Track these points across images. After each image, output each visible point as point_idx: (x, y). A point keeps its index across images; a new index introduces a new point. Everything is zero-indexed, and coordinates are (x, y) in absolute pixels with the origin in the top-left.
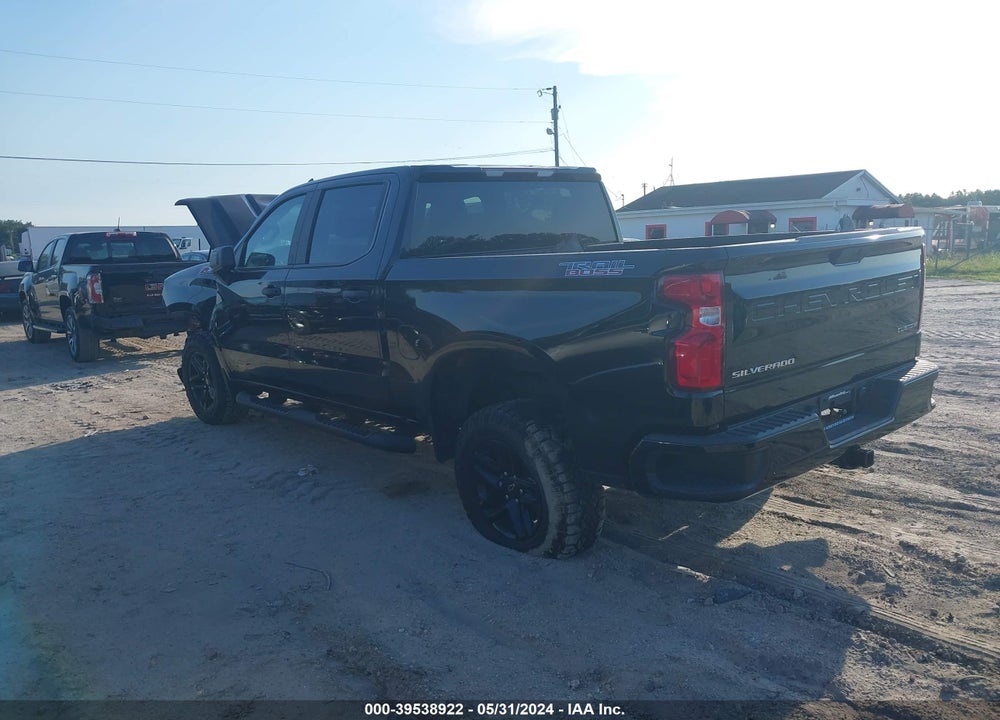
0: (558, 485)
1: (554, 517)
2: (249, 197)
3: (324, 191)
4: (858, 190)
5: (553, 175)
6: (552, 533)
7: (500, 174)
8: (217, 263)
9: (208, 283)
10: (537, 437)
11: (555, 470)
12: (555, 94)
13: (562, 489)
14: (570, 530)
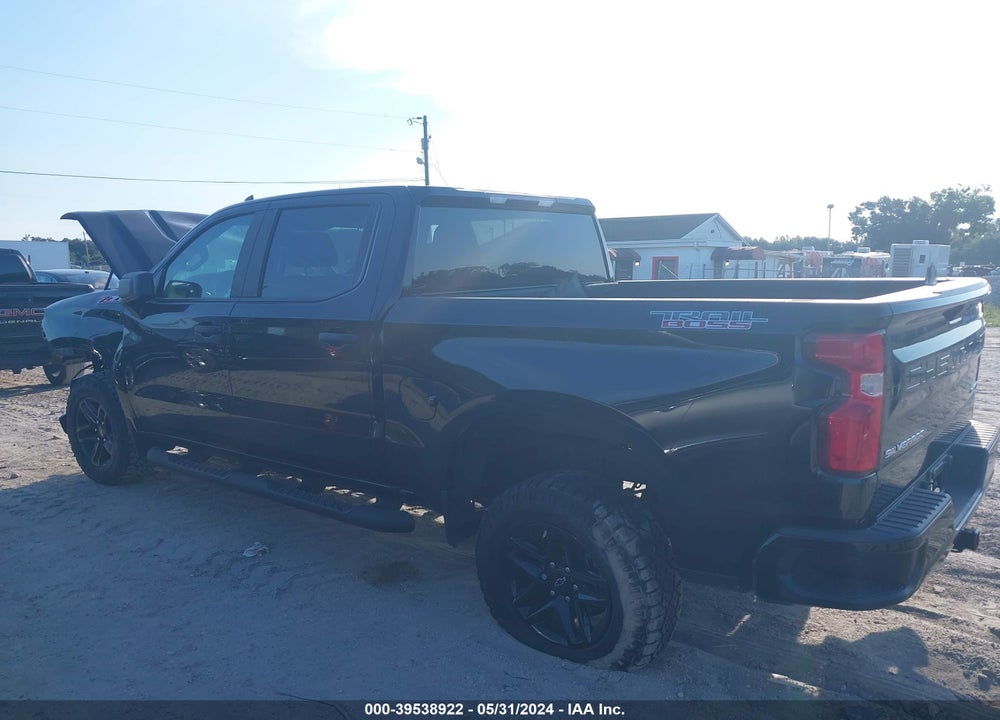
0: (639, 585)
1: (631, 623)
2: (153, 213)
3: (281, 210)
4: (713, 231)
5: (554, 204)
6: (626, 641)
7: (502, 201)
8: (131, 292)
9: (108, 314)
10: (609, 522)
11: (636, 566)
12: (425, 124)
13: (645, 589)
14: (652, 638)
